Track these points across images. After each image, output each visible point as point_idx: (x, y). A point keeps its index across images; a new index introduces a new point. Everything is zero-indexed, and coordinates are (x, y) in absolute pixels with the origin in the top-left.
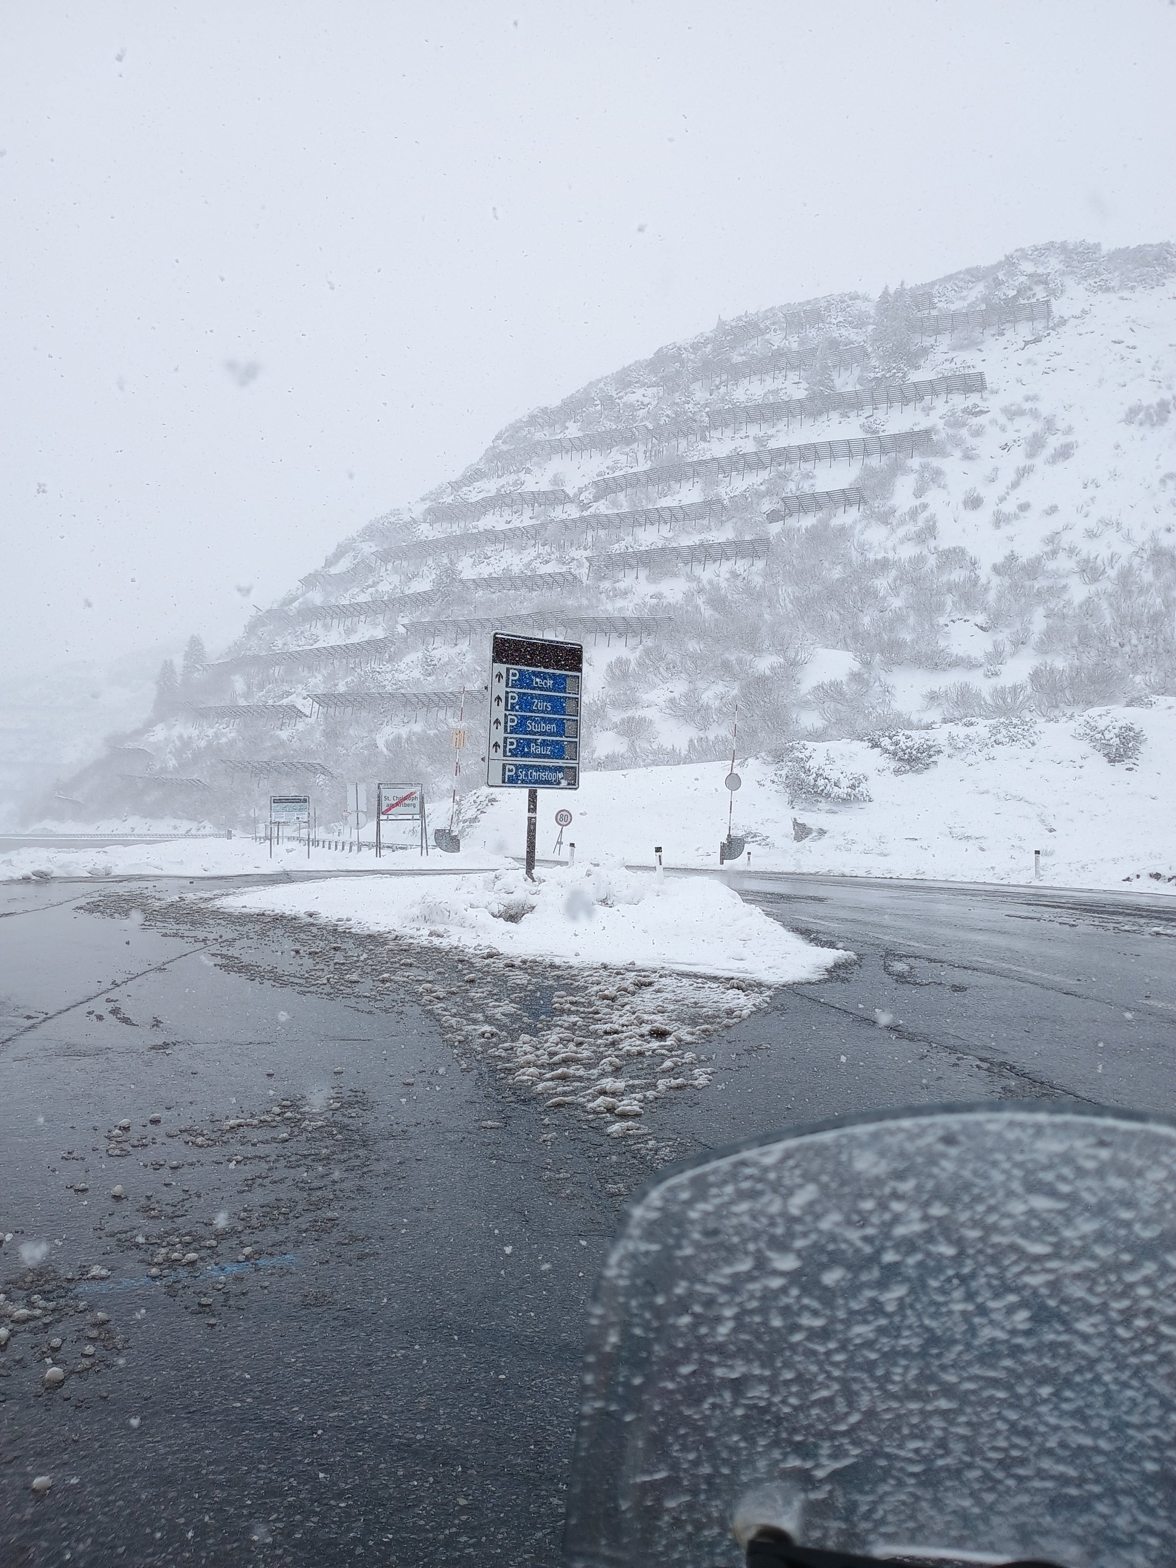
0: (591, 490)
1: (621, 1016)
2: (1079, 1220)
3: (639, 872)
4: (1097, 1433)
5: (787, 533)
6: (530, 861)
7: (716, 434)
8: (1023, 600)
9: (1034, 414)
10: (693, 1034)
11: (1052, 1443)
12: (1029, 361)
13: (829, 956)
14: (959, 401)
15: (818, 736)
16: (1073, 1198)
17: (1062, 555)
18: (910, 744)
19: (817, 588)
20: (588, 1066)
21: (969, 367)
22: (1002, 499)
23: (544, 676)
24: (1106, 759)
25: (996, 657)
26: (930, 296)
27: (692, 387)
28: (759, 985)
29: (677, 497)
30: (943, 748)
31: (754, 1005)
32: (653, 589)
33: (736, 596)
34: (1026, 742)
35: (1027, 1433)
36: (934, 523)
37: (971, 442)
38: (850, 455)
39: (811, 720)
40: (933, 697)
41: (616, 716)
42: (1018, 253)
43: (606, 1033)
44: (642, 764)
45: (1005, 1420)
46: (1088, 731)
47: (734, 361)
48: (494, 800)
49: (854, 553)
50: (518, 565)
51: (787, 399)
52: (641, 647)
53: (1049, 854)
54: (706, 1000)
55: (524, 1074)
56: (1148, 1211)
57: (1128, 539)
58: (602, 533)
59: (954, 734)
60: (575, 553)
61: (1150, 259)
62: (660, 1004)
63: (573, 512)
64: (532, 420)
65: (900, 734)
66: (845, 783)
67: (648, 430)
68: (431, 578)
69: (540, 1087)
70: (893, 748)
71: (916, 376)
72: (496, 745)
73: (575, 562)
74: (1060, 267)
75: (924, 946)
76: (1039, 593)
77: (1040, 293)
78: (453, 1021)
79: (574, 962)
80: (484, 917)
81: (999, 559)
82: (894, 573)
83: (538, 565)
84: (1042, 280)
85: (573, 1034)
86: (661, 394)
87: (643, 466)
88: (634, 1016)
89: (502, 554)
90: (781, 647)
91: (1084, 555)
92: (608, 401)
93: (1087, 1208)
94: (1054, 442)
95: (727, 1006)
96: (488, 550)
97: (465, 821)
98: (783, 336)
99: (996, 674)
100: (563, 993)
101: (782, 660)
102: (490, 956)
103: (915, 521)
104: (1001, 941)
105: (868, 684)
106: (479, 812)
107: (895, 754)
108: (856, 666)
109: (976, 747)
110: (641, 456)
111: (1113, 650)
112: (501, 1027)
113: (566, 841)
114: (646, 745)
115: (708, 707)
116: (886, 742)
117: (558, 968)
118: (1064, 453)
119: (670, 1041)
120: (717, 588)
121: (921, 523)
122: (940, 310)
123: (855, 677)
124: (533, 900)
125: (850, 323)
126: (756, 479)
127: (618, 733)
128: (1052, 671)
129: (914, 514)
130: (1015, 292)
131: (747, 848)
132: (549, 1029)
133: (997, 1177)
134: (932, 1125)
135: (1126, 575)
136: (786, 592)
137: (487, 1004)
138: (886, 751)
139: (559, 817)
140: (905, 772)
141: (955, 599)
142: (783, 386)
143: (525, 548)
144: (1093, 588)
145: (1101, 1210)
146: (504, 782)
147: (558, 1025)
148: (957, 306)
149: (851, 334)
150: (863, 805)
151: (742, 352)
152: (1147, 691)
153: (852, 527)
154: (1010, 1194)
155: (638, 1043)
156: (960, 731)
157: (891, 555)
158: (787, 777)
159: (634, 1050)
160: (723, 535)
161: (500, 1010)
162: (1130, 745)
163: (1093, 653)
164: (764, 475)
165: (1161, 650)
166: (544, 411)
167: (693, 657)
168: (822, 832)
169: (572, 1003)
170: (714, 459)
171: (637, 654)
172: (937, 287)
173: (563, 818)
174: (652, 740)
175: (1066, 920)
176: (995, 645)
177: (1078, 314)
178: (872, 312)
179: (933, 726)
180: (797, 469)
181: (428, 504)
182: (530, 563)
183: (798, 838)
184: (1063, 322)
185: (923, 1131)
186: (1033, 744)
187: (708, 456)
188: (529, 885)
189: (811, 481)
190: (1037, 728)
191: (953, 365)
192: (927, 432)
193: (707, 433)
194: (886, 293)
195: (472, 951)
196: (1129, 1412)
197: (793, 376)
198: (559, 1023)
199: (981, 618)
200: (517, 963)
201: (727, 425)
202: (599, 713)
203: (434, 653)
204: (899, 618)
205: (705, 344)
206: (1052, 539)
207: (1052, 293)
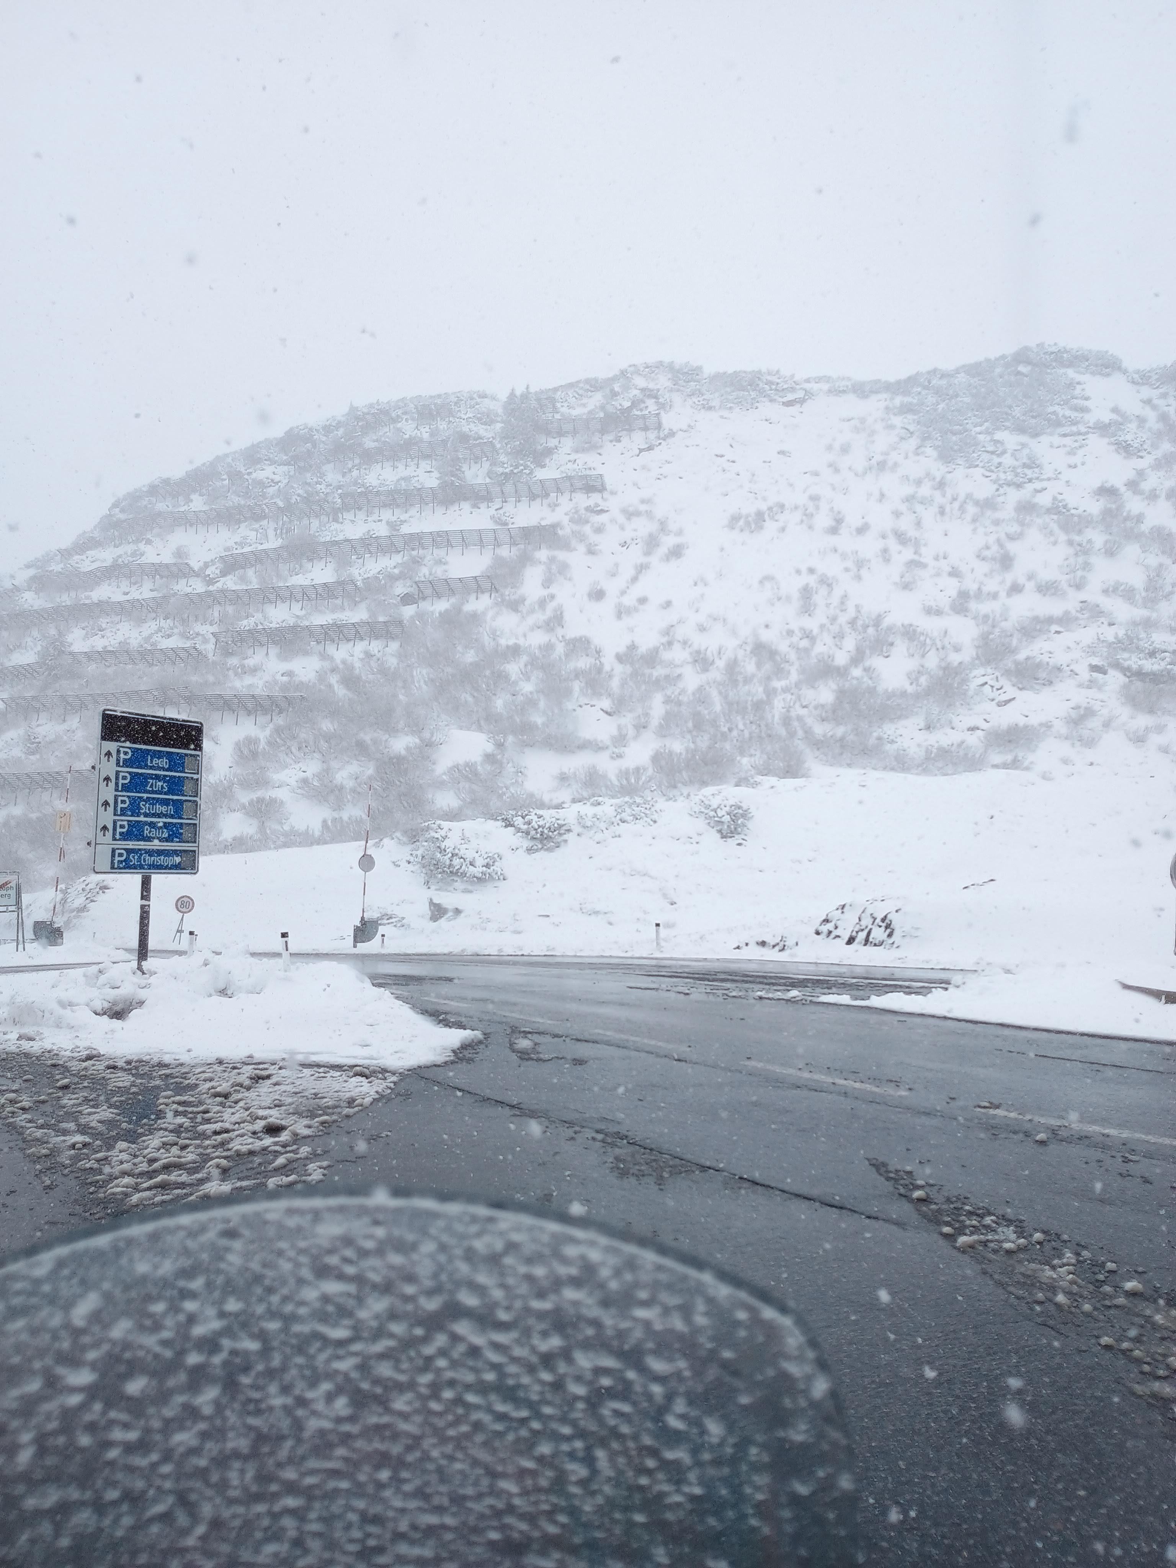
0: (218, 565)
1: (233, 1114)
2: (370, 1301)
3: (265, 960)
4: (439, 1510)
5: (420, 616)
6: (143, 951)
7: (348, 516)
8: (643, 687)
9: (649, 515)
10: (309, 1127)
11: (403, 1526)
12: (644, 467)
13: (455, 1037)
14: (582, 500)
15: (453, 816)
16: (359, 1280)
17: (677, 646)
18: (541, 823)
19: (449, 670)
20: (192, 1171)
21: (590, 469)
22: (623, 593)
23: (160, 755)
24: (719, 835)
25: (621, 739)
26: (553, 401)
27: (324, 468)
28: (384, 1072)
29: (310, 576)
30: (572, 827)
31: (377, 1092)
32: (285, 666)
33: (370, 676)
34: (649, 820)
35: (377, 1520)
36: (561, 613)
37: (594, 538)
38: (481, 544)
39: (446, 800)
40: (563, 778)
41: (244, 797)
42: (632, 369)
43: (216, 1133)
44: (272, 846)
45: (354, 1510)
46: (703, 810)
47: (366, 446)
48: (106, 888)
49: (486, 638)
50: (136, 638)
51: (420, 487)
52: (271, 726)
53: (669, 926)
54: (328, 1090)
55: (117, 1186)
56: (428, 1283)
57: (734, 633)
58: (230, 609)
59: (582, 813)
60: (200, 628)
61: (745, 384)
62: (277, 1097)
63: (198, 586)
64: (153, 490)
65: (533, 814)
66: (480, 862)
67: (279, 508)
68: (36, 650)
69: (135, 1198)
70: (526, 827)
71: (542, 474)
72: (105, 828)
73: (200, 637)
74: (669, 384)
75: (549, 1022)
76: (658, 680)
77: (651, 406)
78: (39, 1133)
79: (185, 1058)
80: (84, 1016)
81: (622, 649)
82: (524, 658)
83: (159, 639)
84: (652, 394)
85: (178, 1137)
86: (292, 473)
87: (273, 543)
88: (248, 1113)
89: (118, 626)
90: (416, 727)
91: (696, 647)
92: (235, 476)
93: (375, 1287)
94: (669, 541)
95: (348, 1095)
96: (103, 622)
97: (73, 911)
98: (414, 426)
99: (620, 756)
100: (169, 1093)
101: (417, 741)
102: (89, 1058)
103: (544, 610)
104: (623, 1013)
105: (501, 764)
106: (88, 901)
107: (528, 833)
108: (490, 748)
109: (603, 826)
110: (271, 533)
111: (723, 735)
112: (96, 1135)
113: (187, 928)
114: (278, 827)
115: (341, 788)
116: (519, 821)
117: (167, 1066)
118: (676, 552)
119: (284, 1137)
120: (351, 668)
121: (549, 612)
122: (562, 415)
123: (489, 758)
124: (142, 994)
125: (479, 419)
126: (388, 563)
127: (247, 814)
128: (671, 753)
129: (542, 603)
130: (629, 404)
131: (381, 930)
132: (151, 1133)
133: (286, 1266)
134: (211, 1220)
135: (732, 667)
136: (421, 673)
137: (80, 1112)
138: (519, 830)
139: (179, 904)
140: (537, 850)
141: (583, 685)
142: (415, 474)
143: (144, 621)
144: (704, 677)
145: (386, 1288)
146: (113, 867)
147: (161, 1129)
148: (577, 412)
149: (482, 430)
150: (497, 884)
151: (375, 438)
152: (753, 772)
153: (484, 613)
154: (301, 1282)
155: (251, 1140)
156: (587, 810)
157: (521, 642)
158: (423, 857)
159: (244, 1149)
160: (358, 615)
161: (96, 1117)
162: (739, 822)
163: (706, 737)
164: (398, 558)
165: (763, 735)
166: (166, 482)
167: (328, 738)
168: (458, 911)
169: (179, 1103)
170: (347, 540)
171: (268, 732)
172: (559, 393)
173: (184, 904)
174: (284, 821)
175: (680, 989)
176: (619, 728)
177: (685, 427)
178: (500, 411)
179: (564, 806)
180: (430, 555)
181: (32, 572)
182: (150, 636)
183: (434, 918)
184: (672, 434)
185: (203, 1229)
186: (655, 822)
187: (341, 537)
188: (138, 979)
189: (444, 567)
190: (658, 807)
191: (575, 466)
192: (554, 526)
193: (340, 515)
194: (512, 394)
195: (68, 1053)
196: (462, 1485)
197: (425, 465)
198: (163, 1126)
199: (606, 704)
200: (121, 1063)
201: (360, 509)
202: (224, 793)
203: (39, 729)
204: (531, 702)
205: (337, 427)
206: (668, 631)
207: (662, 406)
